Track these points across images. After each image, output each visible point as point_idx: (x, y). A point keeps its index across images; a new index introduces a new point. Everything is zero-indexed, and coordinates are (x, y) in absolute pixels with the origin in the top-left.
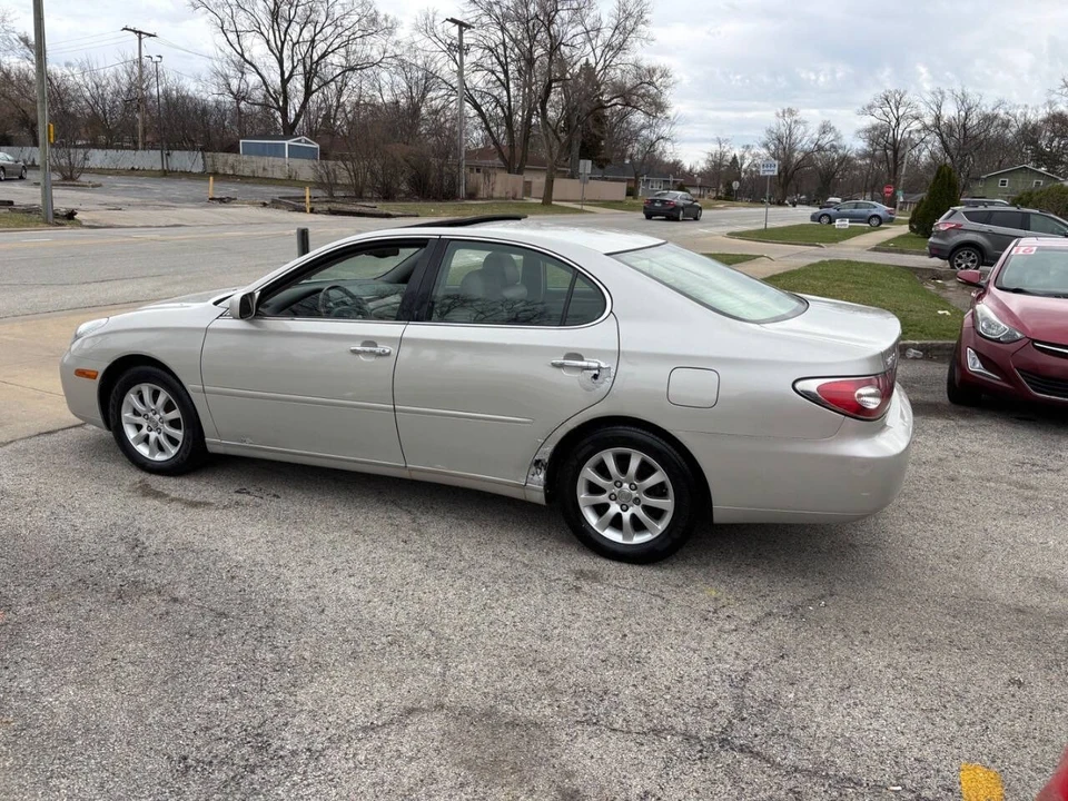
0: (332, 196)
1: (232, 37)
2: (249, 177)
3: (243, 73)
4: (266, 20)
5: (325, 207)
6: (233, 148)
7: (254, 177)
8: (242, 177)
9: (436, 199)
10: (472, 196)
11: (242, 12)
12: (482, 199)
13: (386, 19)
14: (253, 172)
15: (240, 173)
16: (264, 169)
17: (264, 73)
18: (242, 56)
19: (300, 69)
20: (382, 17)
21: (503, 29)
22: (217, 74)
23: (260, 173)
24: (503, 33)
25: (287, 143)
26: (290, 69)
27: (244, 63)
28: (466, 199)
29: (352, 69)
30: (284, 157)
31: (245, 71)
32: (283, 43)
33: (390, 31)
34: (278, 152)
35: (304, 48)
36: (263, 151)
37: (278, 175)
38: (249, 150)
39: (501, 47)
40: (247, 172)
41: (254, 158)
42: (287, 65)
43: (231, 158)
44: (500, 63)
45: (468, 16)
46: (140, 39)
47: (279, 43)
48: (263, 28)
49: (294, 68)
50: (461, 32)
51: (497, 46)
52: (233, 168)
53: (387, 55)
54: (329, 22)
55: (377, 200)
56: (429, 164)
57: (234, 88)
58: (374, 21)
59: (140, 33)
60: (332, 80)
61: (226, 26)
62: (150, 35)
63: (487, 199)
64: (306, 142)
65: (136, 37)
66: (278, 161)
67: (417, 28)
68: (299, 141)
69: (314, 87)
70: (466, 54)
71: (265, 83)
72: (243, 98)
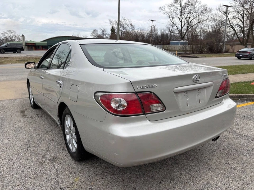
0: (186, 53)
1: (171, 19)
2: (171, 50)
3: (173, 27)
4: (179, 14)
5: (181, 55)
6: (169, 44)
7: (172, 50)
8: (170, 50)
9: (215, 53)
10: (227, 52)
11: (174, 13)
12: (230, 53)
13: (209, 9)
14: (172, 49)
15: (169, 49)
16: (174, 48)
17: (178, 26)
18: (173, 23)
19: (186, 24)
20: (208, 8)
21: (243, 6)
22: (167, 27)
23: (173, 49)
24: (243, 8)
25: (180, 41)
26: (184, 24)
27: (174, 24)
28: (224, 53)
29: (199, 22)
30: (179, 45)
31: (174, 26)
32: (182, 18)
33: (210, 11)
34: (178, 43)
35: (188, 19)
36: (175, 44)
37: (177, 49)
38: (172, 44)
39: (242, 11)
40: (171, 49)
41: (172, 45)
42: (183, 24)
43: (168, 46)
44: (242, 15)
45: (232, 4)
46: (152, 22)
47: (181, 19)
48: (179, 16)
49: (185, 24)
50: (227, 8)
51: (241, 11)
52: (168, 48)
53: (209, 18)
54: (194, 12)
55: (198, 54)
56: (214, 44)
57: (170, 30)
58: (205, 10)
59: (152, 20)
60: (194, 26)
61: (170, 17)
62: (154, 21)
63: (232, 52)
64: (185, 41)
65: (151, 21)
66: (178, 46)
67: (217, 10)
68: (183, 41)
69: (189, 28)
70: (228, 14)
71: (177, 28)
72: (172, 32)
